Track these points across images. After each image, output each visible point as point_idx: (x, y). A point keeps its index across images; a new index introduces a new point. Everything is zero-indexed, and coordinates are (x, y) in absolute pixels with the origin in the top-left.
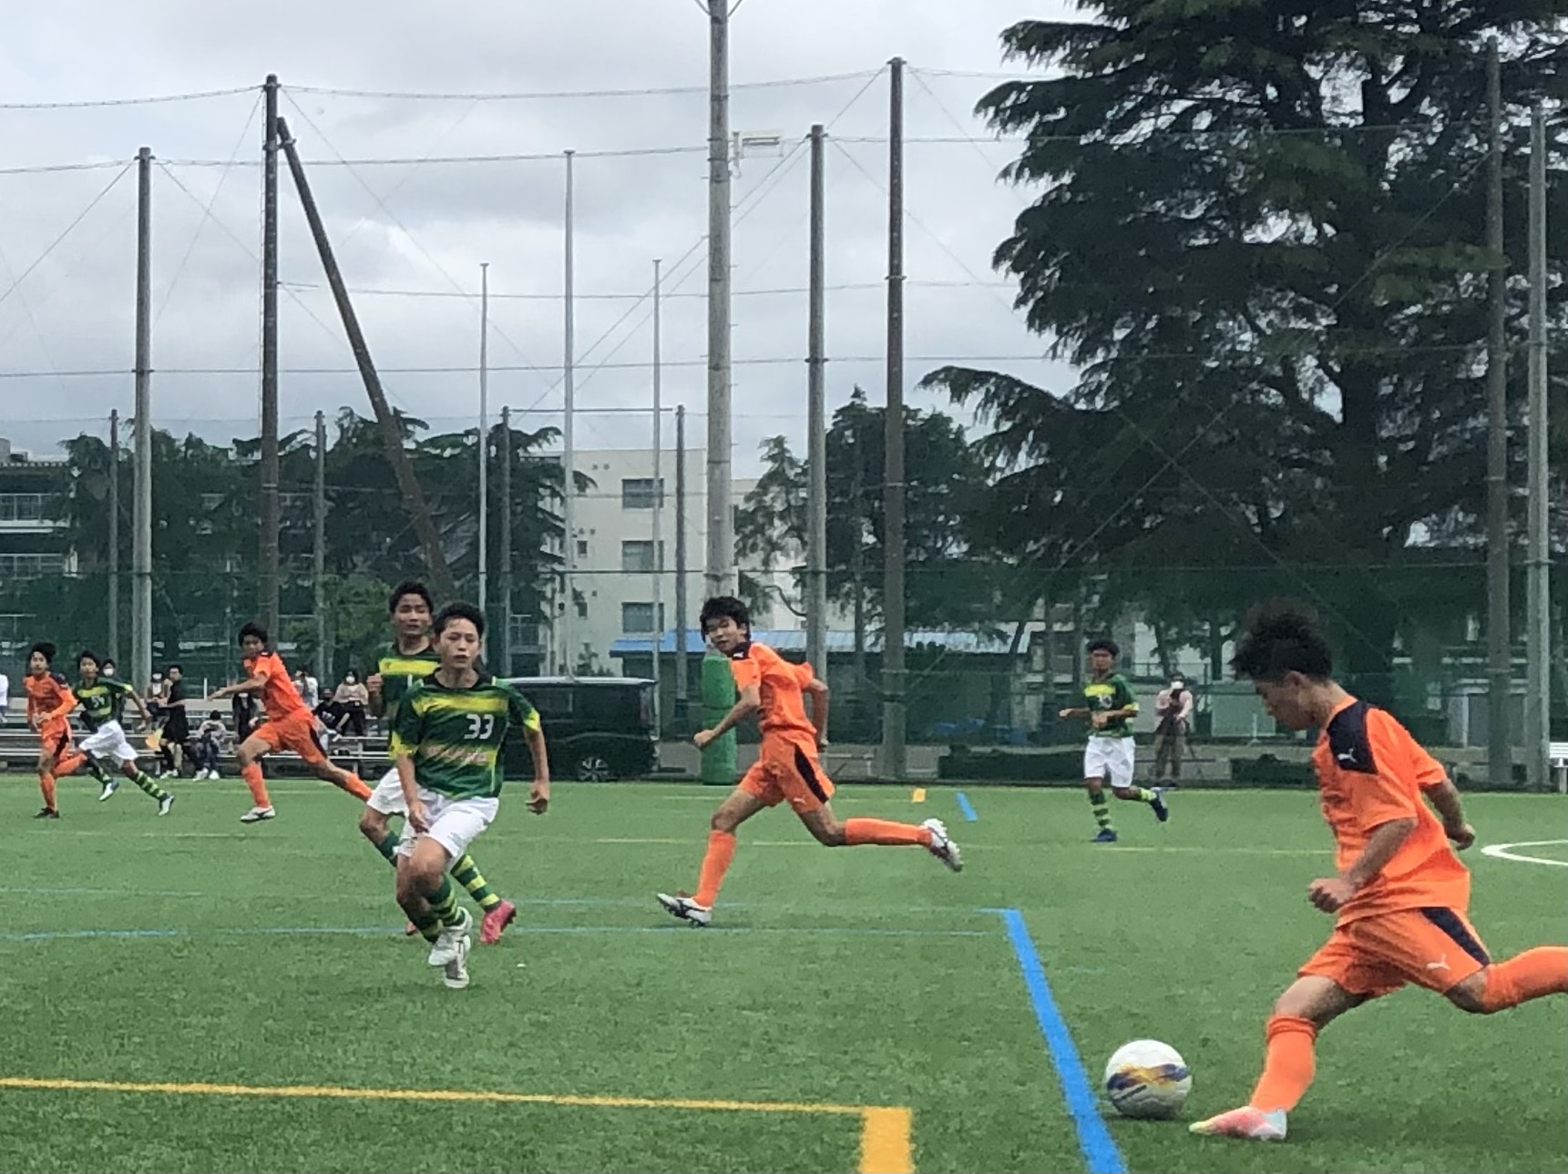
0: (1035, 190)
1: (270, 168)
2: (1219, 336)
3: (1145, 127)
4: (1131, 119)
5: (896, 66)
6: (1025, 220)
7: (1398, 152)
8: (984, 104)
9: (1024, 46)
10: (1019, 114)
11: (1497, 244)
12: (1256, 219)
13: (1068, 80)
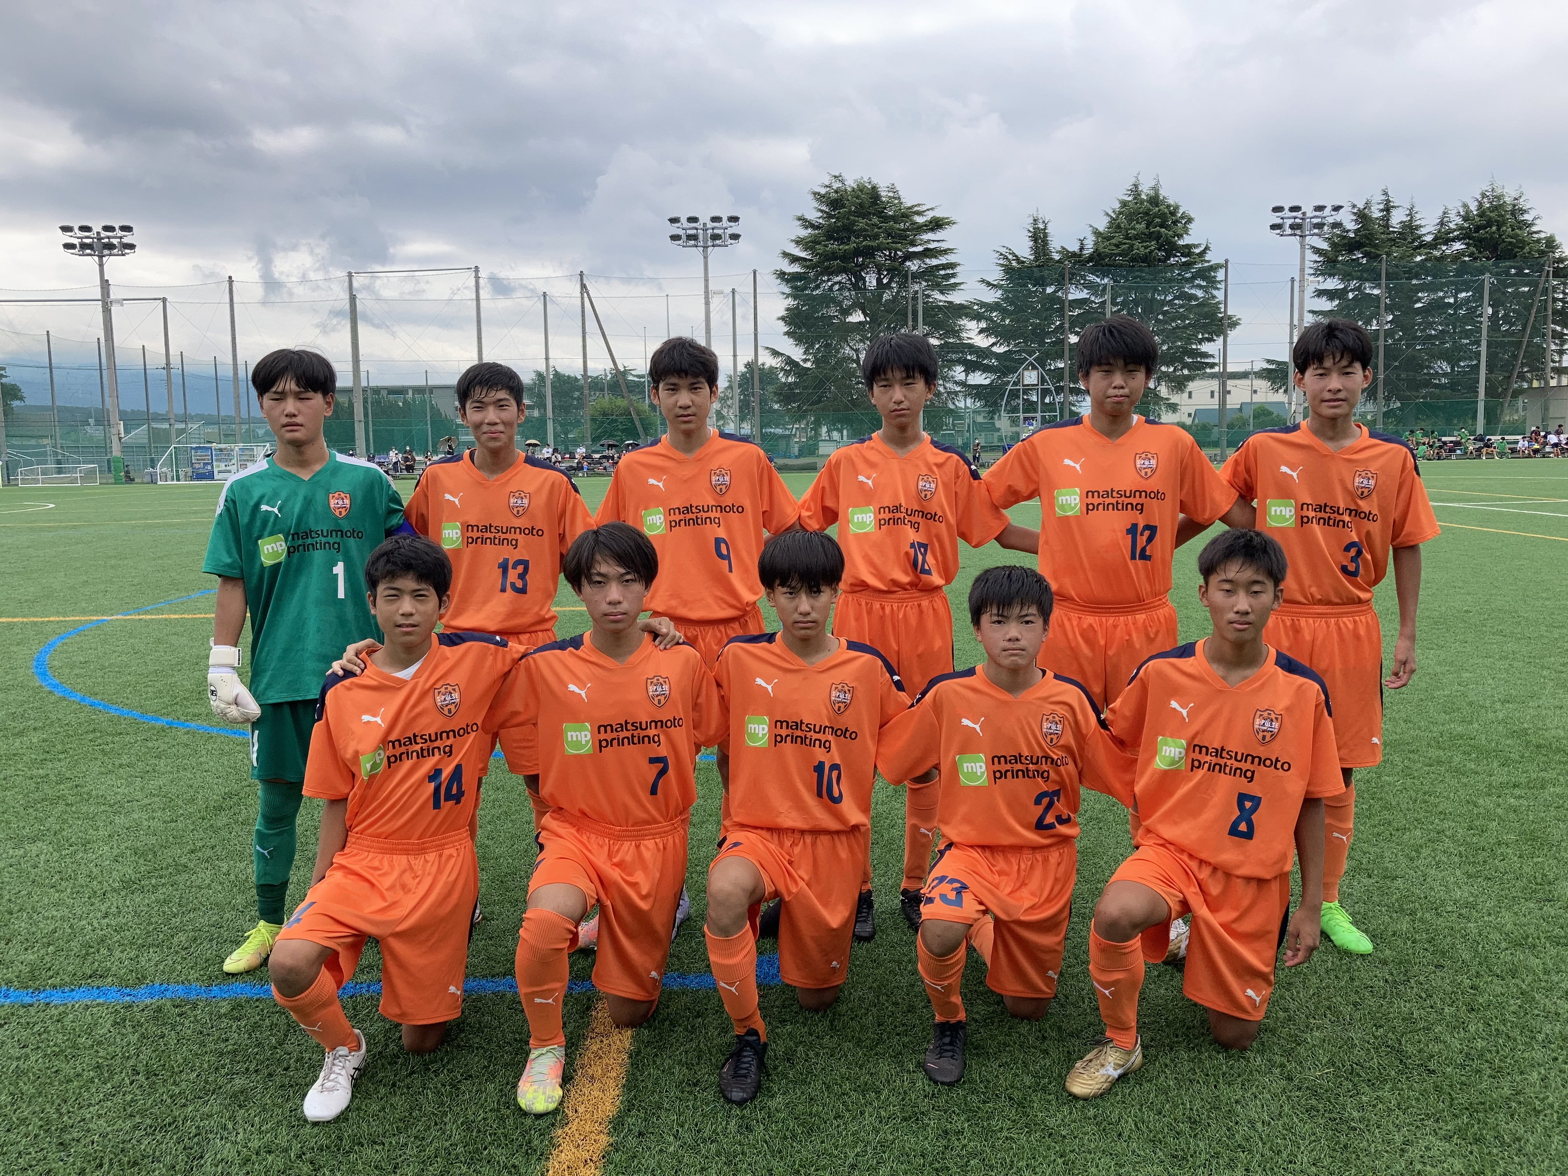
1: (582, 298)
2: (841, 348)
3: (822, 289)
5: (755, 272)
7: (886, 296)
12: (849, 315)
13: (801, 273)
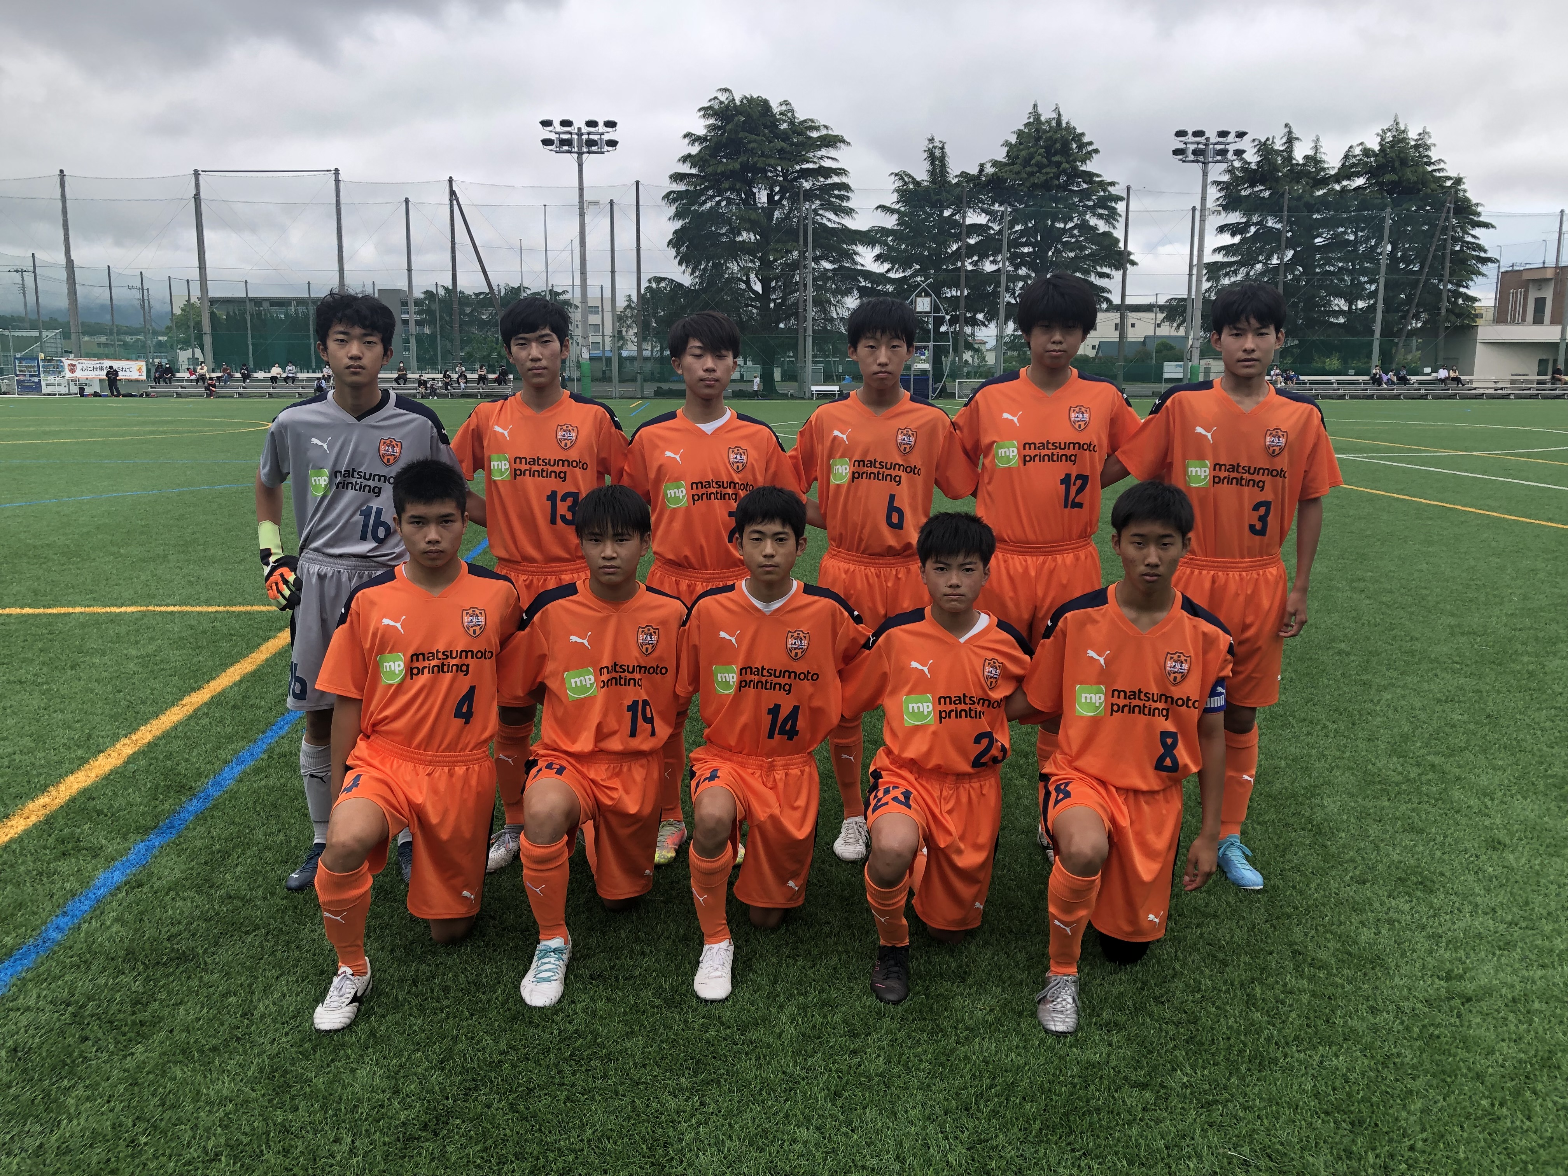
0: (678, 224)
1: (452, 206)
2: (728, 268)
3: (708, 205)
4: (705, 202)
5: (637, 183)
6: (675, 232)
7: (777, 214)
8: (664, 197)
9: (675, 181)
10: (674, 200)
11: (801, 243)
12: (740, 234)
13: (687, 190)
